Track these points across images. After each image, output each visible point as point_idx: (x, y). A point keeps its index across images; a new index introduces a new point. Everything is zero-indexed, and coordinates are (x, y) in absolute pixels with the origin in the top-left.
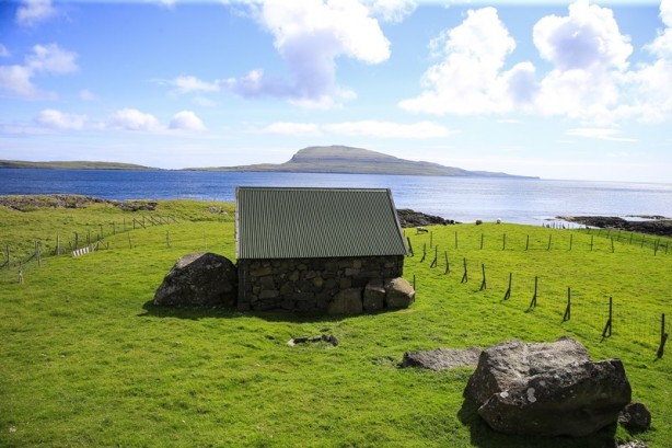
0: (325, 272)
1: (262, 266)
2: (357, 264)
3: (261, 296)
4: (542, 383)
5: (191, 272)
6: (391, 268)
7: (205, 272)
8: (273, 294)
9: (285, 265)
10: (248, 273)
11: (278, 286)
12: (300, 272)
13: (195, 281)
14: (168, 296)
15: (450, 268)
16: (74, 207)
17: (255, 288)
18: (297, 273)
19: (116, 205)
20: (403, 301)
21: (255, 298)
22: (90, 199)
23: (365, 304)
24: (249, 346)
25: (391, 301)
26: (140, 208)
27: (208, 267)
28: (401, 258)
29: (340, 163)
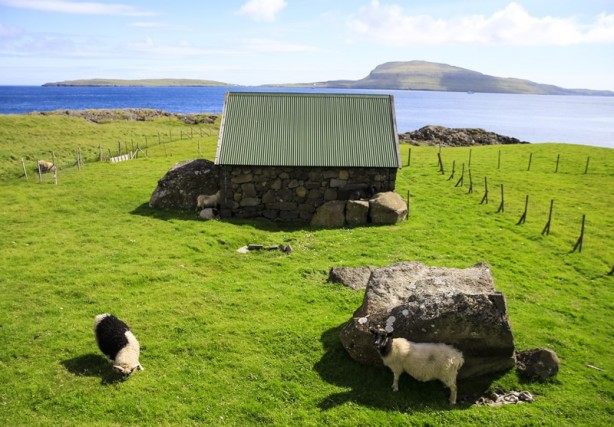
0: (309, 182)
1: (242, 173)
2: (343, 175)
3: (243, 204)
4: (405, 313)
5: (180, 177)
6: (382, 182)
7: (194, 178)
8: (254, 202)
9: (266, 173)
10: (229, 180)
11: (259, 194)
12: (283, 180)
13: (184, 186)
14: (160, 199)
15: (474, 189)
16: (143, 120)
17: (236, 195)
18: (278, 182)
19: (180, 118)
20: (390, 217)
21: (237, 205)
22: (160, 113)
23: (348, 218)
24: (194, 249)
25: (375, 216)
26: (201, 121)
27: (197, 173)
28: (393, 170)
29: (419, 80)
